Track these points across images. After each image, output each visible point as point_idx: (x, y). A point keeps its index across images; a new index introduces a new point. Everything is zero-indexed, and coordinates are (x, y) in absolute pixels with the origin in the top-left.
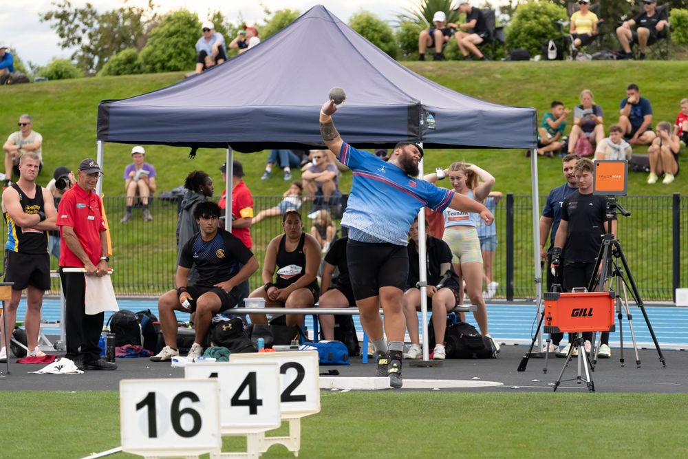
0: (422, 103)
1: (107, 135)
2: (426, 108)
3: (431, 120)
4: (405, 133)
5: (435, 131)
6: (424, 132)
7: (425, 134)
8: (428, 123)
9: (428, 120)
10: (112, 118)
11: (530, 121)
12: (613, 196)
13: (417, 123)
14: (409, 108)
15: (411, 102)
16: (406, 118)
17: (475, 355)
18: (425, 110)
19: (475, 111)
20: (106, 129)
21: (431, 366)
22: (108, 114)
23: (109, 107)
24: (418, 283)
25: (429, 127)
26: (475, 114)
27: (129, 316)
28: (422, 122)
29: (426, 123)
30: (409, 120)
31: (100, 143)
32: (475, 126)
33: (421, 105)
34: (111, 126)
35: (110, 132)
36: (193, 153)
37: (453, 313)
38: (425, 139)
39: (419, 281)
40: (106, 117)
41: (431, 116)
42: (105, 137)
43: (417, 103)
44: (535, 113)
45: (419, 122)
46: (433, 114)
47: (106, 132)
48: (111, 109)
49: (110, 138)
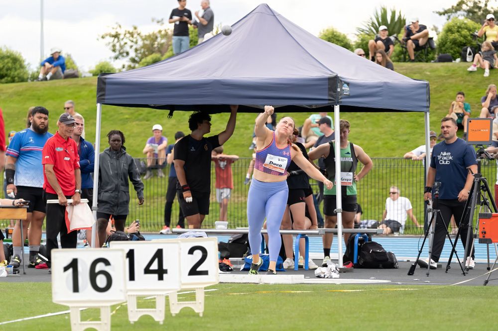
0: (339, 75)
1: (104, 99)
2: (342, 80)
3: (346, 88)
4: (326, 97)
5: (349, 97)
6: (340, 97)
7: (341, 99)
8: (343, 90)
9: (343, 88)
10: (108, 87)
11: (424, 90)
12: (481, 145)
13: (335, 90)
14: (329, 79)
15: (331, 75)
16: (327, 87)
17: (381, 266)
18: (341, 81)
20: (103, 95)
21: (345, 272)
22: (104, 83)
23: (106, 78)
24: (335, 210)
25: (345, 93)
26: (382, 84)
27: (123, 236)
28: (339, 90)
29: (342, 90)
30: (329, 88)
31: (99, 105)
32: (381, 93)
33: (338, 77)
34: (107, 92)
35: (106, 97)
36: (171, 114)
37: (366, 234)
38: (341, 102)
39: (336, 208)
40: (103, 86)
41: (346, 85)
42: (103, 100)
43: (335, 75)
44: (428, 85)
45: (336, 89)
46: (348, 84)
47: (103, 97)
48: (107, 80)
49: (106, 101)
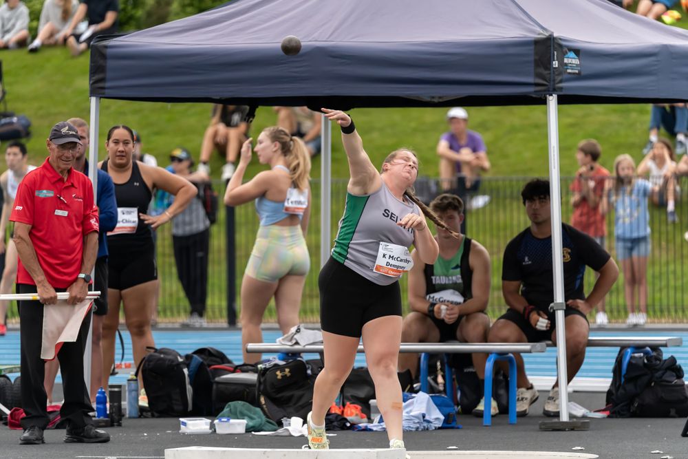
0: (555, 35)
1: (103, 88)
2: (563, 43)
3: (572, 60)
4: (531, 80)
5: (579, 77)
6: (559, 78)
7: (561, 81)
8: (566, 65)
9: (566, 61)
10: (110, 64)
13: (548, 66)
14: (536, 42)
15: (539, 34)
16: (532, 58)
18: (561, 46)
19: (656, 47)
20: (102, 80)
21: (573, 430)
22: (104, 56)
23: (106, 47)
24: (552, 305)
25: (569, 71)
26: (656, 50)
27: (170, 357)
28: (556, 64)
29: (562, 64)
30: (536, 61)
31: (93, 100)
32: (656, 68)
33: (554, 38)
34: (109, 74)
35: (108, 84)
38: (561, 89)
39: (553, 301)
40: (101, 62)
41: (572, 54)
42: (103, 91)
43: (547, 34)
45: (550, 63)
46: (577, 52)
47: (101, 85)
48: (108, 50)
49: (108, 92)
